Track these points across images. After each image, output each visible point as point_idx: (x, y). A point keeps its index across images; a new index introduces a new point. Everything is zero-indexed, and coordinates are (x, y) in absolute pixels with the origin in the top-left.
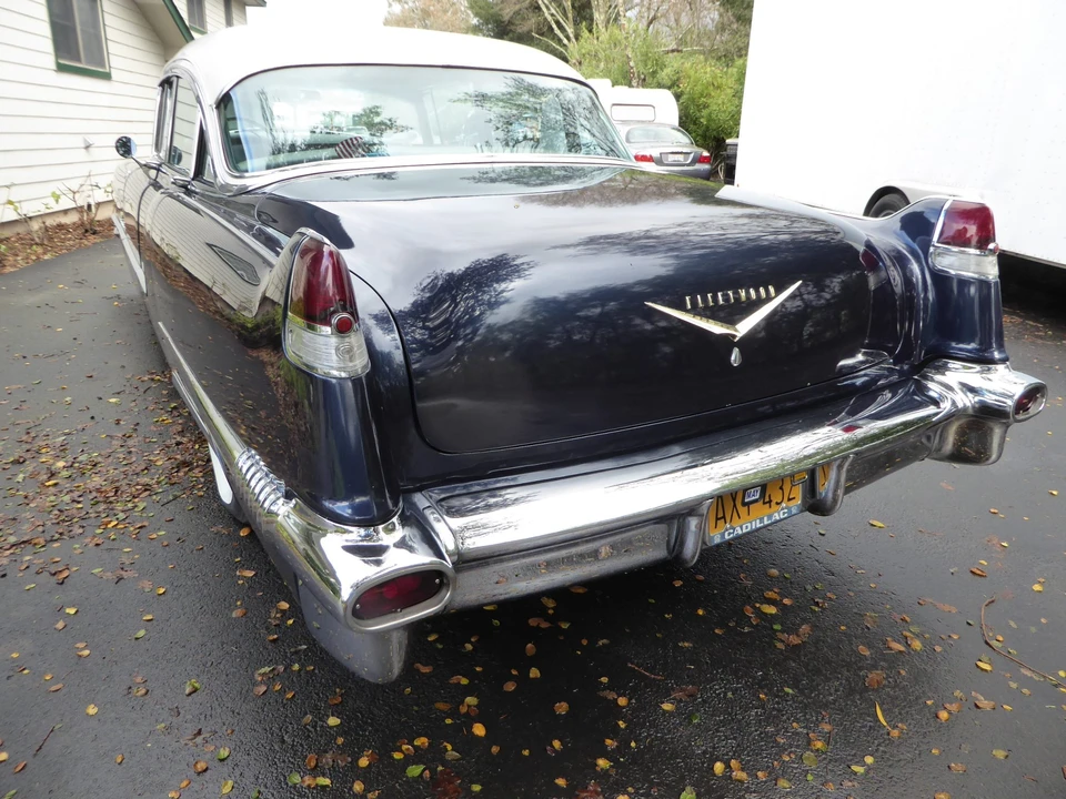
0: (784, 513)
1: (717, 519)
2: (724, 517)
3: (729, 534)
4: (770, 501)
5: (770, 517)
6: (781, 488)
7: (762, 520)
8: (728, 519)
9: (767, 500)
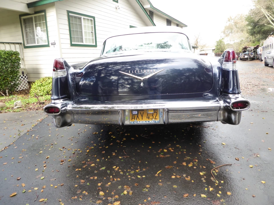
0: (153, 122)
1: (132, 118)
2: (134, 118)
3: (136, 122)
4: (149, 118)
5: (149, 121)
6: (153, 115)
7: (146, 122)
8: (136, 119)
9: (148, 117)
